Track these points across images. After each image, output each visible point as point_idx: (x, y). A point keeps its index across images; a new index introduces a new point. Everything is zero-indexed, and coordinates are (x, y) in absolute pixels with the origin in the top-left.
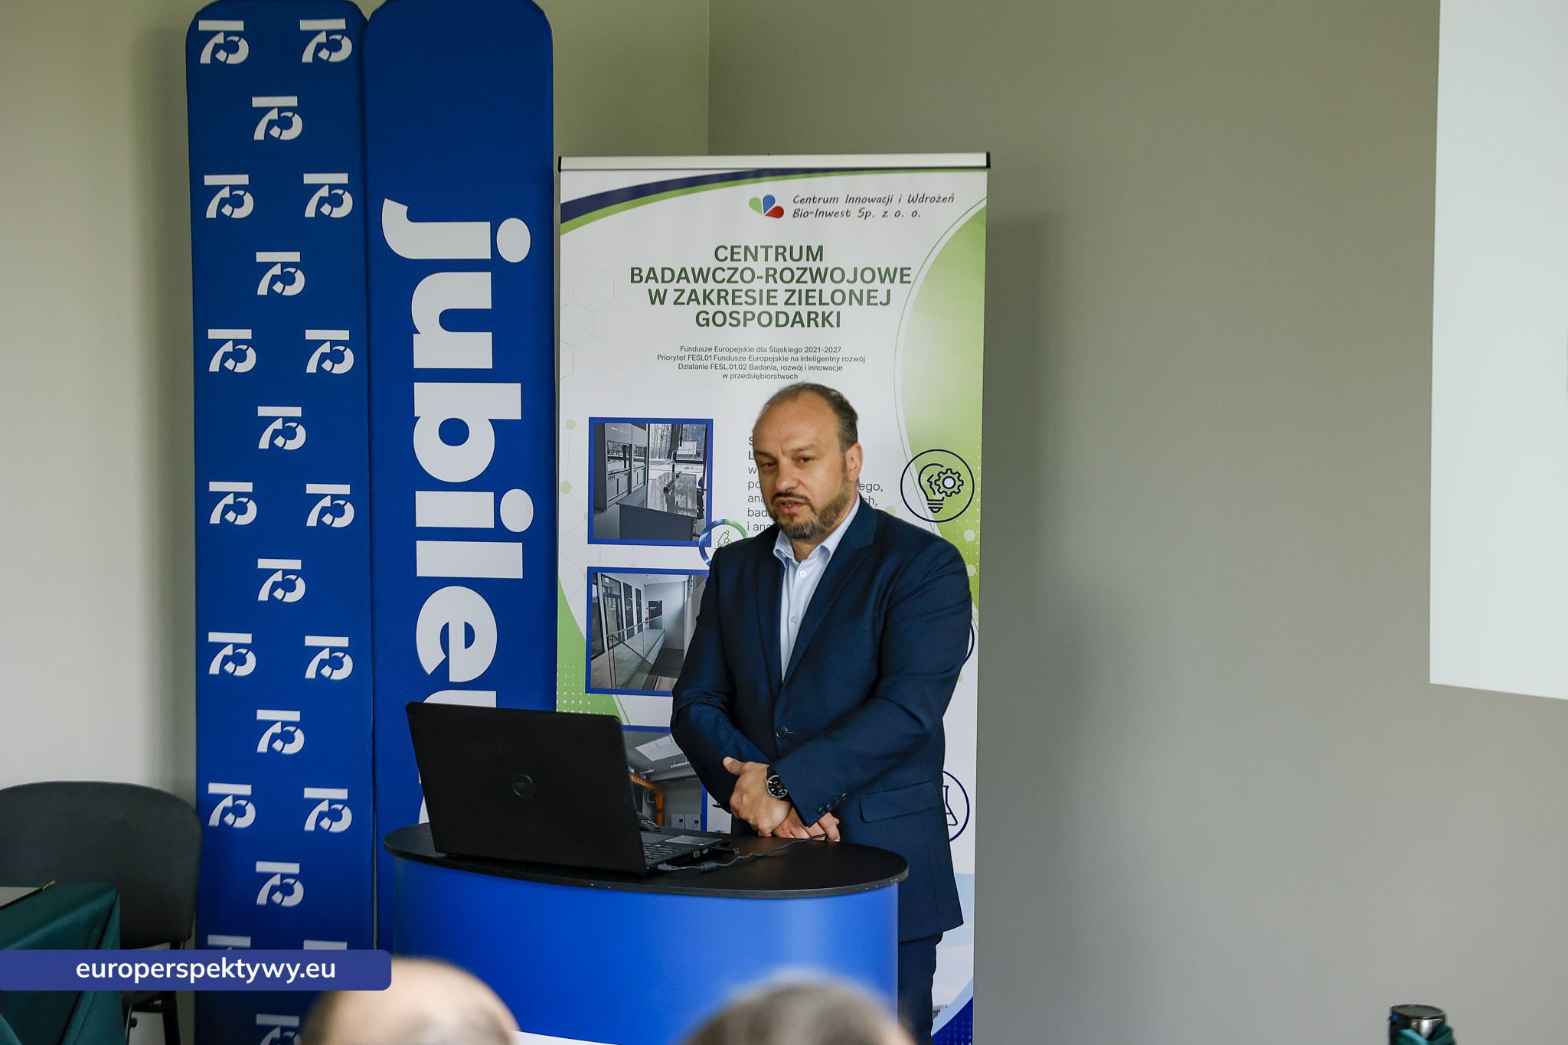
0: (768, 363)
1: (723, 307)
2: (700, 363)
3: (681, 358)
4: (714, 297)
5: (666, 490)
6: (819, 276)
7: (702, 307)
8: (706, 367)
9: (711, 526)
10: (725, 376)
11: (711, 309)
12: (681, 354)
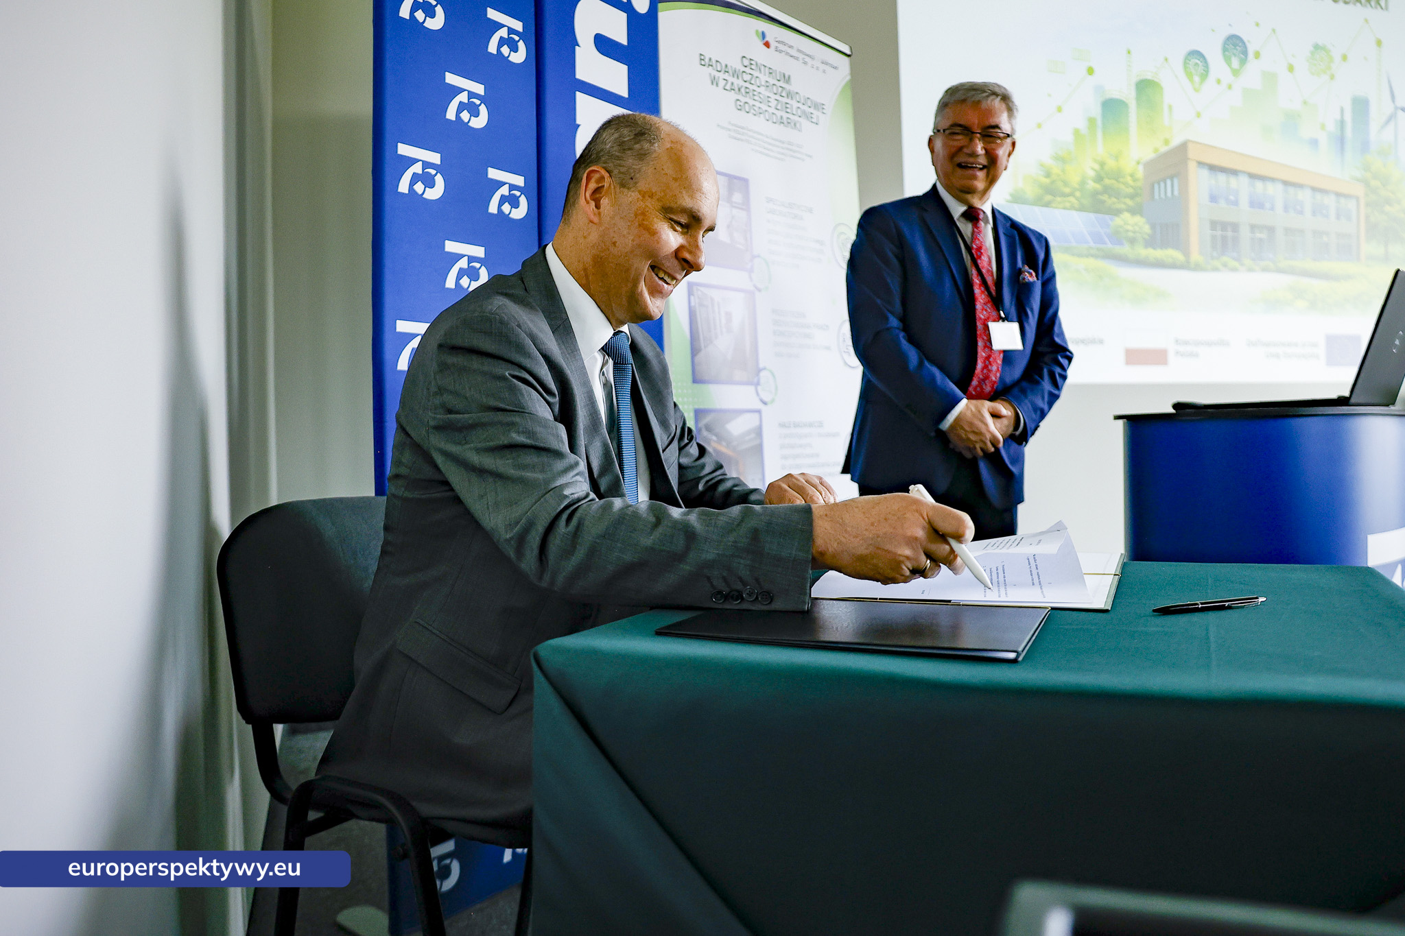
0: (770, 147)
1: (747, 100)
2: (739, 136)
3: (730, 130)
4: (743, 90)
5: (728, 227)
6: (789, 95)
7: (740, 97)
8: (742, 140)
9: (754, 257)
10: (753, 150)
11: (743, 100)
12: (730, 127)
